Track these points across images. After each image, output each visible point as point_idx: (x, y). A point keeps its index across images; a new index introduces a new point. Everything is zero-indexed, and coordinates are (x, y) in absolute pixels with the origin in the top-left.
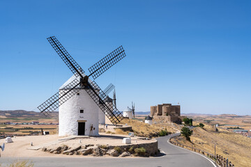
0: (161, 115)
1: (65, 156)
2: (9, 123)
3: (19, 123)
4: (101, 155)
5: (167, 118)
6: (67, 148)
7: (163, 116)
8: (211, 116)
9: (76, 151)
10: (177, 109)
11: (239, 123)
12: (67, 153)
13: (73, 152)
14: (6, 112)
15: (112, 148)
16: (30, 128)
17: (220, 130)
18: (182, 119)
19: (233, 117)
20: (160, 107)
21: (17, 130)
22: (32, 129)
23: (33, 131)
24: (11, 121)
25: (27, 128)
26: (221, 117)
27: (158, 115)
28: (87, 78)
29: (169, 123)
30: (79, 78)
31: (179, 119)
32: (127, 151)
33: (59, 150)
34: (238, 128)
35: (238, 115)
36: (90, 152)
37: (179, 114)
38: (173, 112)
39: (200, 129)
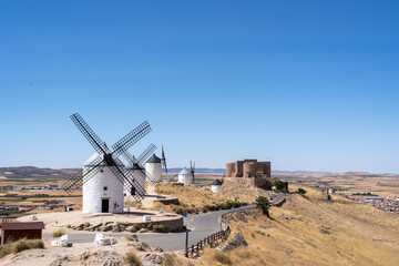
0: (242, 176)
1: (88, 232)
2: (12, 188)
3: (27, 187)
4: (120, 231)
5: (249, 181)
6: (89, 225)
7: (243, 178)
8: (331, 175)
9: (97, 228)
10: (266, 167)
11: (372, 186)
12: (89, 230)
13: (94, 229)
14: (5, 169)
15: (131, 224)
16: (44, 196)
17: (334, 198)
18: (273, 182)
19: (365, 176)
20: (240, 164)
21: (24, 198)
22: (48, 196)
23: (50, 199)
24: (13, 184)
25: (39, 196)
26: (345, 177)
27: (238, 176)
28: (110, 155)
29: (252, 188)
30: (102, 156)
31: (267, 182)
32: (145, 227)
33: (82, 227)
34: (369, 194)
35: (371, 173)
36: (110, 229)
37: (269, 175)
38: (260, 172)
39: (299, 198)
